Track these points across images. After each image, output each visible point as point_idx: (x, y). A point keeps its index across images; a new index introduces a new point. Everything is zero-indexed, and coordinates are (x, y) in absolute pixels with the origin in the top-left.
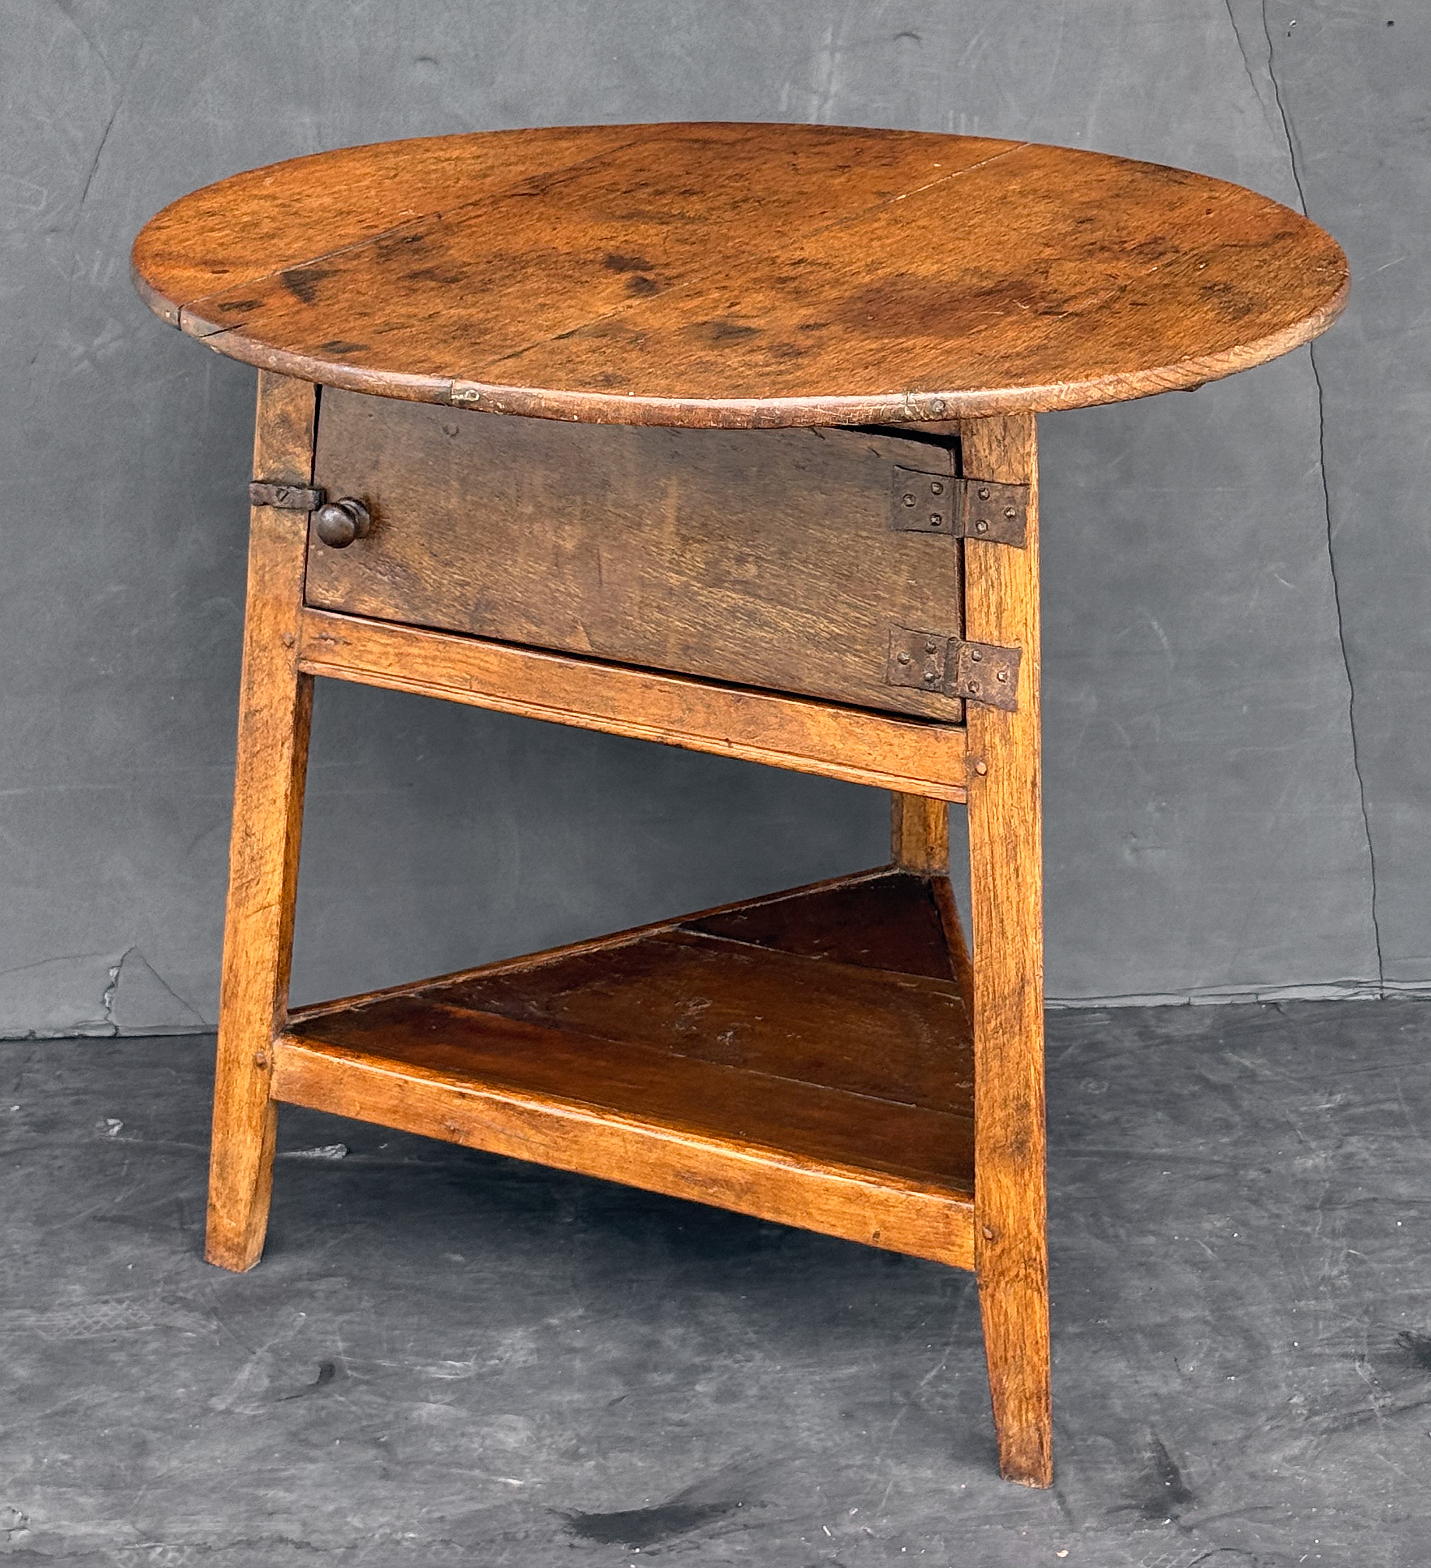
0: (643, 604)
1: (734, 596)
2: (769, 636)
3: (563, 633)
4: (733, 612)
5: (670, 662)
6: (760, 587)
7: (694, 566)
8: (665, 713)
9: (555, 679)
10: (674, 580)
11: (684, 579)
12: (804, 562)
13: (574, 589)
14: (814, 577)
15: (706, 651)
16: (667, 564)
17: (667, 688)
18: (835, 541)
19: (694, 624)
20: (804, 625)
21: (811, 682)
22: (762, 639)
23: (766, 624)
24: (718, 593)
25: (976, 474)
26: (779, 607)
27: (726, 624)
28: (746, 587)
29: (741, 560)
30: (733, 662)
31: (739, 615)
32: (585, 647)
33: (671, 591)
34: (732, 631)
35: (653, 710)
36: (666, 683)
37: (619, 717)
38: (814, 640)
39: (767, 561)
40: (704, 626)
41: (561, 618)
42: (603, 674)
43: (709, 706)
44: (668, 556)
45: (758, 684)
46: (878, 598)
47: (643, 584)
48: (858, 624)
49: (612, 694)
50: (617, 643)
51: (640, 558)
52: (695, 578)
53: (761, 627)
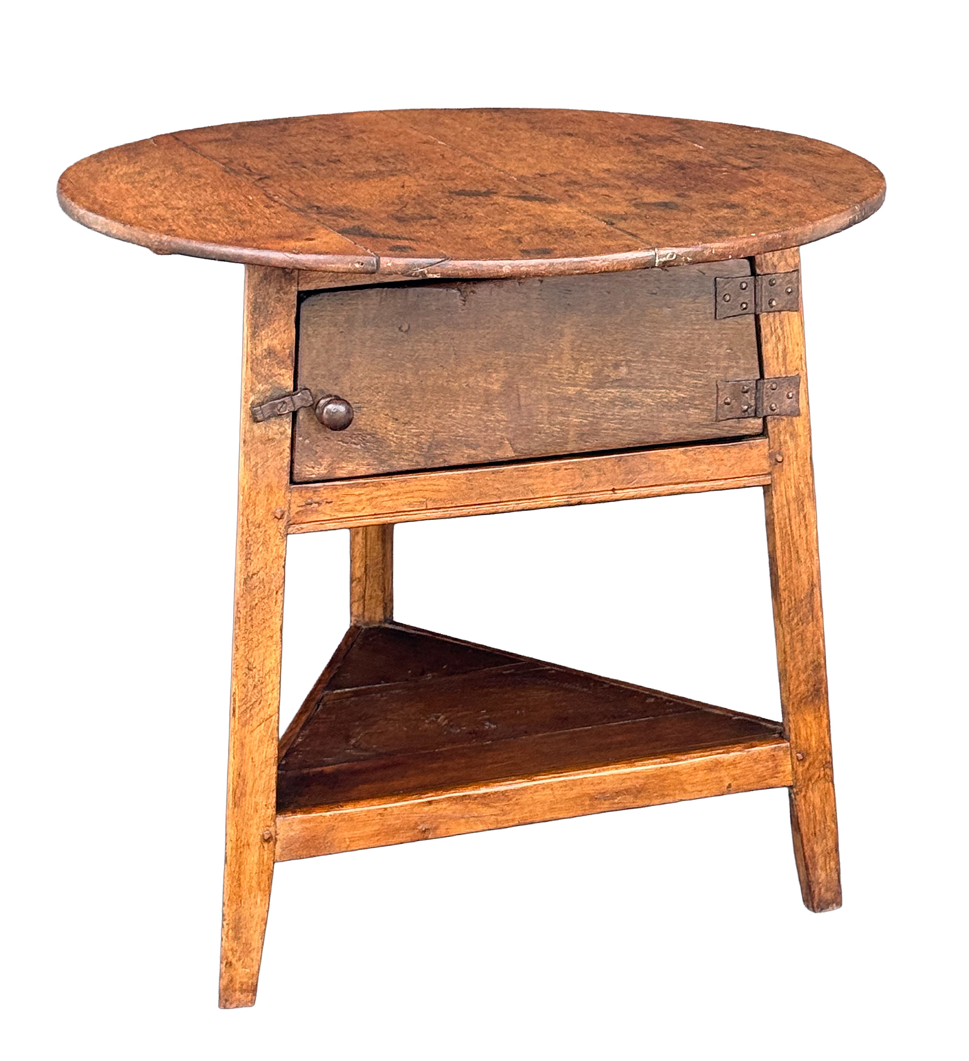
0: (551, 413)
1: (613, 391)
2: (638, 411)
3: (493, 449)
4: (612, 402)
5: (571, 448)
6: (630, 380)
7: (586, 378)
8: (569, 484)
9: (490, 483)
10: (571, 391)
11: (578, 388)
12: (659, 356)
13: (501, 416)
14: (665, 364)
15: (595, 433)
16: (566, 382)
17: (570, 466)
18: (679, 336)
19: (585, 417)
20: (661, 397)
21: (666, 435)
22: (634, 415)
23: (636, 404)
24: (601, 391)
25: (766, 271)
26: (644, 390)
27: (608, 411)
28: (621, 383)
29: (616, 366)
30: (614, 435)
31: (617, 403)
32: (510, 454)
33: (569, 400)
34: (612, 415)
35: (562, 484)
36: (569, 463)
37: (537, 496)
38: (669, 406)
39: (634, 362)
40: (593, 417)
41: (492, 439)
42: (525, 470)
43: (599, 470)
44: (566, 376)
45: (631, 446)
46: (709, 366)
47: (550, 400)
48: (696, 387)
49: (531, 481)
50: (533, 445)
51: (547, 382)
52: (585, 386)
53: (632, 407)
